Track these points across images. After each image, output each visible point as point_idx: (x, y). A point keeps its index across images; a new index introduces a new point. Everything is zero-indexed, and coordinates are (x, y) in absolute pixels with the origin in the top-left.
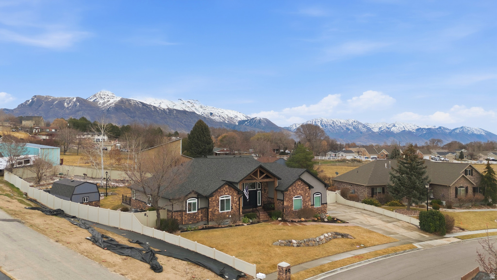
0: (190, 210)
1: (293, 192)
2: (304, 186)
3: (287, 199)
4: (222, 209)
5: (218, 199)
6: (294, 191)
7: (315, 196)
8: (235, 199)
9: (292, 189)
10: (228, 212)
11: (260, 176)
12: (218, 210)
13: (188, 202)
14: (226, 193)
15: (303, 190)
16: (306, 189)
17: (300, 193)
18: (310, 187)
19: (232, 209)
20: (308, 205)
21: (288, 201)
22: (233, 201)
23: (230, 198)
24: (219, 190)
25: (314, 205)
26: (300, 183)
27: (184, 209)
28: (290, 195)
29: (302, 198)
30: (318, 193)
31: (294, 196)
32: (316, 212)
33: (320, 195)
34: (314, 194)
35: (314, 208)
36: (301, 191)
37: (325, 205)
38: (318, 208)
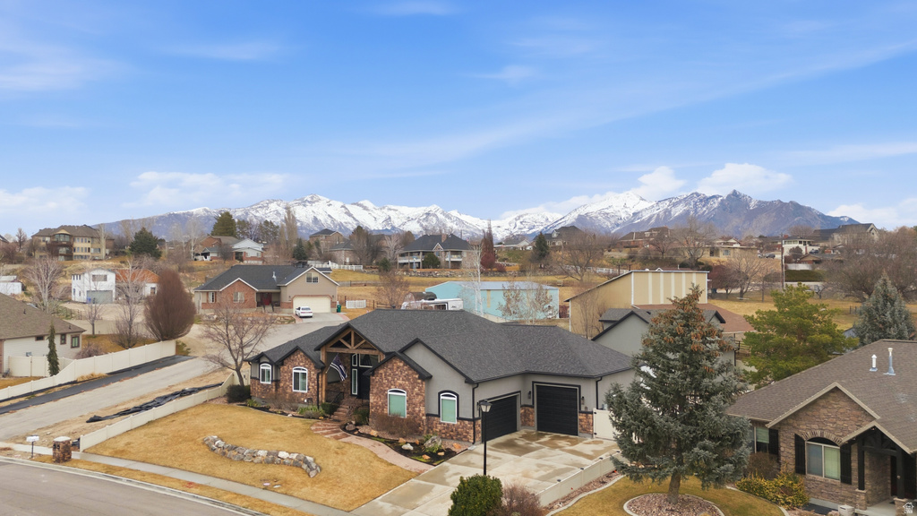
0: (263, 380)
1: (388, 380)
2: (410, 372)
3: (375, 391)
4: (296, 387)
5: (291, 372)
6: (390, 378)
7: (442, 397)
8: (314, 374)
9: (385, 372)
10: (303, 394)
11: (350, 344)
12: (291, 387)
13: (261, 367)
14: (302, 365)
15: (408, 380)
16: (414, 379)
17: (400, 385)
18: (426, 377)
19: (309, 389)
20: (420, 411)
21: (376, 394)
22: (310, 376)
23: (306, 372)
24: (292, 358)
25: (439, 416)
26: (401, 364)
27: (258, 377)
28: (382, 384)
29: (405, 395)
30: (449, 392)
31: (390, 388)
32: (444, 431)
33: (455, 399)
34: (439, 394)
35: (440, 423)
36: (403, 380)
37: (467, 422)
38: (448, 424)
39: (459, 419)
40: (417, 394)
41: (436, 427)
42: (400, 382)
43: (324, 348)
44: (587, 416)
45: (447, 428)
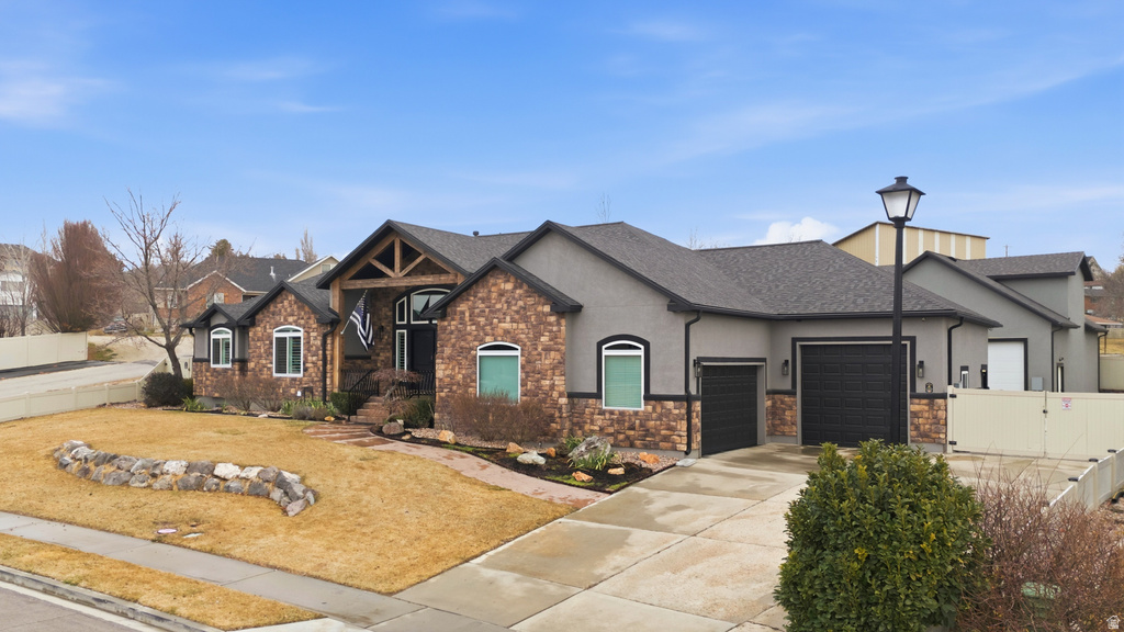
0: (217, 361)
1: (477, 324)
2: (530, 301)
3: (448, 351)
4: (281, 368)
5: (270, 337)
6: (482, 320)
7: (605, 353)
8: (315, 338)
9: (472, 309)
10: (294, 379)
11: (391, 267)
12: (270, 369)
13: (213, 337)
14: (291, 319)
15: (526, 319)
16: (539, 315)
17: (507, 332)
18: (569, 310)
19: (306, 370)
20: (552, 387)
21: (450, 358)
22: (308, 345)
23: (301, 334)
24: (272, 308)
25: (598, 396)
26: (509, 286)
27: (206, 357)
28: (462, 336)
29: (518, 353)
30: (625, 340)
31: (482, 342)
32: (611, 430)
33: (641, 353)
34: (600, 344)
35: (602, 413)
36: (513, 321)
37: (670, 404)
38: (622, 413)
39: (648, 397)
40: (547, 349)
41: (592, 423)
42: (506, 325)
43: (337, 282)
44: (931, 405)
45: (618, 421)
